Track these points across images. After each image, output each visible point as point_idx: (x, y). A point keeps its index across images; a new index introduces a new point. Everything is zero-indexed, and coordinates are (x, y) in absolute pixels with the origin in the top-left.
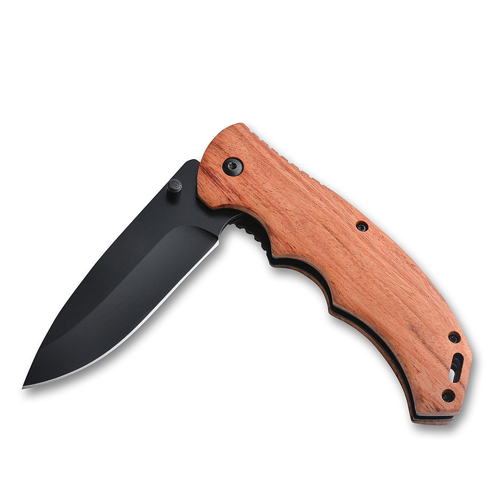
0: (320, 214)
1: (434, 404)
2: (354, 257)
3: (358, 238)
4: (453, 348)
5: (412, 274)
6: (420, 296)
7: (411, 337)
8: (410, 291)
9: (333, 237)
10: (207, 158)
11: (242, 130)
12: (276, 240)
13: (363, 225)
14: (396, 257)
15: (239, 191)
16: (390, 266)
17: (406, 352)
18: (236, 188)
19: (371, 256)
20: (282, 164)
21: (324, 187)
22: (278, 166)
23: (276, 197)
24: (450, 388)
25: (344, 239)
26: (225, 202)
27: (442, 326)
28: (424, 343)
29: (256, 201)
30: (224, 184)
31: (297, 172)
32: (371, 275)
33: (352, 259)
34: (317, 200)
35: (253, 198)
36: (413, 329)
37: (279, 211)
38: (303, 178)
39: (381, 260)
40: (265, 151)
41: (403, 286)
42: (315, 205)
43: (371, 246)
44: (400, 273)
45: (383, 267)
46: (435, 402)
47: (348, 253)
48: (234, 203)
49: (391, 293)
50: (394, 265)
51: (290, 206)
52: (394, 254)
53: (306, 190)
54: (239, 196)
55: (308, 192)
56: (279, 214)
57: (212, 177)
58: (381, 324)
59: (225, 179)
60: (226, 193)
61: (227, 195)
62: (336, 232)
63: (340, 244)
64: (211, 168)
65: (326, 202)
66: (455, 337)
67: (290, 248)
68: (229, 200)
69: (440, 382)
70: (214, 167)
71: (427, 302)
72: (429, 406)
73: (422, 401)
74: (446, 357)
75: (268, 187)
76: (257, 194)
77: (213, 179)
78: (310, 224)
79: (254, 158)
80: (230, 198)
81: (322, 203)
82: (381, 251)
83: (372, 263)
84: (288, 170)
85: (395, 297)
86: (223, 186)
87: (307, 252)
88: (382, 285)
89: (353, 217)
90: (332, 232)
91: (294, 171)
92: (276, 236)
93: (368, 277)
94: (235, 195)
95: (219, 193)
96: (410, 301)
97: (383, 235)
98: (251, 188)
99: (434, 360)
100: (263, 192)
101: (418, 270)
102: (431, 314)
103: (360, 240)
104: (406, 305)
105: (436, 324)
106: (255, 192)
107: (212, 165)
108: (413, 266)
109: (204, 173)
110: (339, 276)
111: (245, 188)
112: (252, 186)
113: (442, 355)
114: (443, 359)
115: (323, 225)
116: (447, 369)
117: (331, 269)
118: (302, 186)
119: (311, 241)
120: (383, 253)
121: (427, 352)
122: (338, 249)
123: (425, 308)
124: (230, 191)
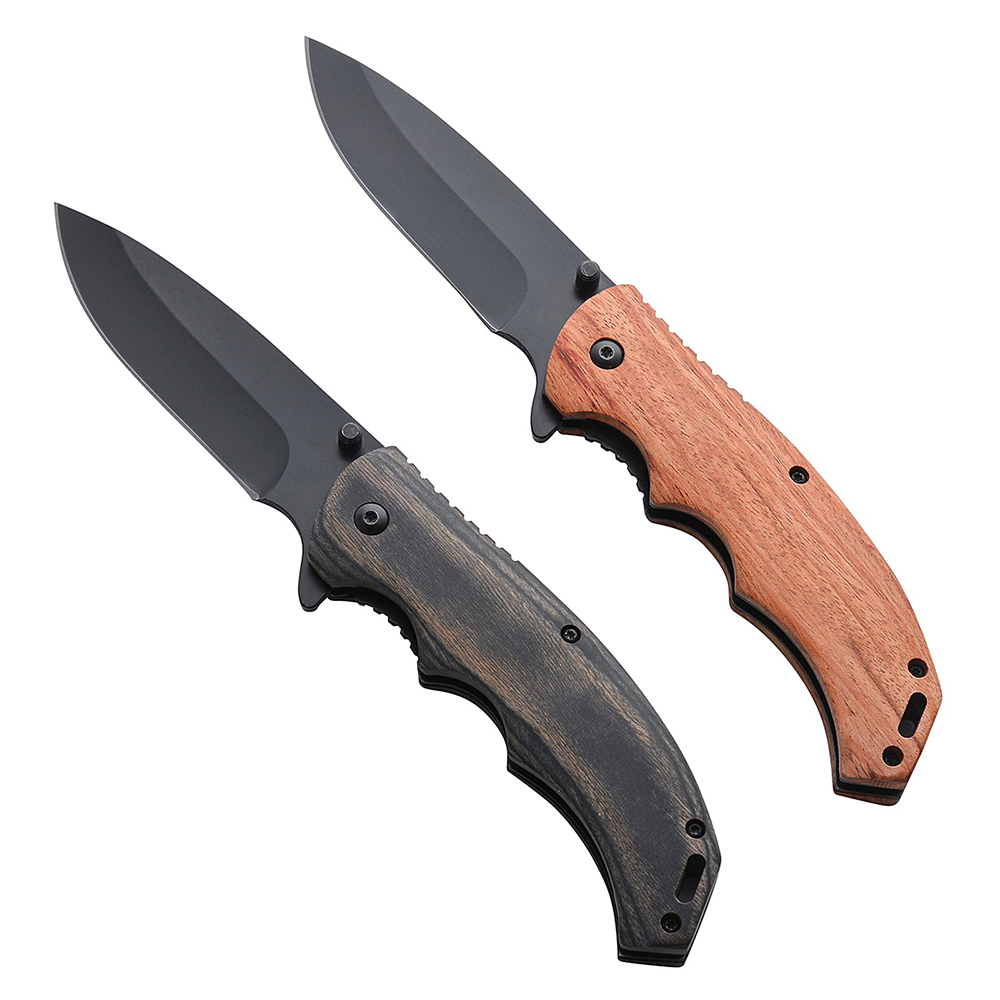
0: (734, 447)
1: (868, 765)
2: (777, 522)
3: (789, 493)
4: (912, 684)
5: (867, 561)
6: (874, 596)
7: (850, 658)
8: (859, 587)
9: (749, 487)
10: (568, 334)
11: (630, 297)
12: (659, 479)
13: (800, 474)
14: (846, 530)
15: (612, 393)
16: (833, 544)
17: (838, 681)
18: (607, 388)
19: (805, 525)
20: (686, 361)
21: (747, 405)
22: (680, 365)
23: (669, 410)
24: (897, 745)
25: (766, 489)
26: (587, 408)
27: (901, 648)
28: (868, 670)
29: (636, 413)
30: (588, 380)
31: (708, 375)
32: (801, 553)
33: (774, 524)
34: (733, 425)
35: (632, 408)
36: (855, 647)
37: (670, 433)
38: (717, 387)
39: (820, 532)
40: (662, 335)
41: (848, 578)
42: (729, 432)
43: (808, 508)
44: (848, 556)
45: (822, 543)
46: (870, 762)
47: (770, 514)
48: (601, 411)
49: (829, 586)
50: (839, 542)
51: (689, 429)
52: (843, 526)
53: (719, 407)
54: (610, 401)
55: (721, 409)
56: (669, 439)
57: (571, 365)
58: (805, 632)
59: (592, 373)
60: (590, 395)
61: (591, 397)
62: (755, 479)
63: (759, 499)
64: (572, 351)
65: (747, 429)
66: (919, 667)
67: (679, 495)
68: (594, 405)
69: (883, 734)
70: (577, 350)
71: (883, 608)
72: (859, 768)
73: (851, 759)
74: (900, 697)
75: (658, 393)
76: (638, 402)
77: (573, 370)
78: (716, 460)
79: (644, 345)
80: (596, 403)
81: (740, 430)
82: (823, 518)
83: (806, 535)
84: (694, 370)
85: (834, 593)
86: (586, 382)
87: (706, 504)
88: (817, 572)
89: (786, 458)
90: (749, 479)
91: (705, 373)
92: (659, 473)
93: (796, 555)
94: (604, 400)
95: (580, 392)
96: (856, 602)
97: (831, 493)
98: (631, 391)
99: (880, 698)
100: (648, 400)
101: (877, 555)
102: (886, 627)
103: (792, 497)
104: (849, 607)
105: (892, 643)
106: (636, 398)
107: (574, 347)
108: (871, 548)
109: (560, 357)
110: (751, 549)
111: (622, 391)
112: (632, 387)
113: (892, 693)
114: (895, 700)
115: (737, 465)
116: (898, 715)
117: (739, 536)
118: (713, 400)
119: (713, 488)
120: (825, 521)
121: (870, 684)
122: (754, 506)
123: (877, 616)
124: (597, 391)
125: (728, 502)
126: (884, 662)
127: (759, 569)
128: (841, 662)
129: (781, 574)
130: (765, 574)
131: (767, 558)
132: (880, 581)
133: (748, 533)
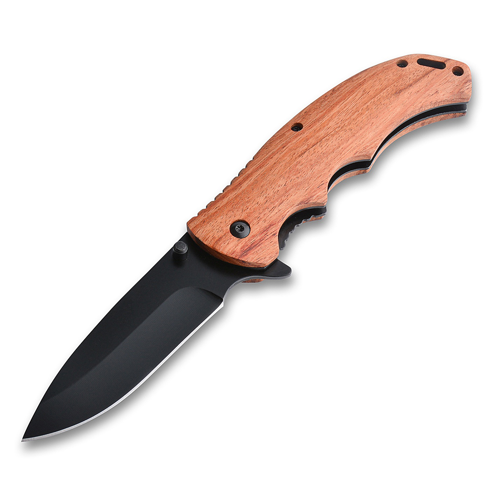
0: (287, 159)
2: (331, 134)
3: (311, 130)
4: (413, 66)
5: (344, 91)
6: (365, 86)
7: (405, 94)
8: (361, 93)
9: (312, 149)
10: (230, 251)
12: (315, 197)
14: (327, 102)
15: (266, 224)
16: (338, 106)
17: (420, 100)
18: (263, 227)
19: (329, 120)
21: (255, 158)
23: (272, 193)
24: (451, 69)
25: (312, 141)
26: (276, 238)
27: (393, 71)
28: (411, 85)
29: (276, 210)
30: (259, 238)
32: (347, 121)
33: (333, 135)
34: (272, 161)
35: (273, 213)
36: (399, 92)
37: (287, 192)
39: (332, 113)
41: (357, 98)
42: (278, 163)
43: (318, 120)
44: (343, 99)
45: (339, 112)
46: (464, 82)
47: (327, 138)
49: (365, 107)
50: (336, 104)
51: (281, 182)
53: (262, 169)
54: (271, 225)
56: (290, 192)
57: (250, 248)
59: (254, 236)
60: (268, 237)
61: (270, 236)
62: (306, 146)
63: (319, 143)
64: (242, 248)
65: (273, 154)
66: (403, 63)
68: (274, 235)
69: (446, 76)
70: (240, 246)
73: (463, 92)
74: (422, 70)
75: (261, 200)
76: (269, 210)
77: (253, 247)
78: (299, 167)
80: (273, 233)
81: (276, 157)
82: (322, 113)
83: (336, 119)
85: (369, 104)
86: (260, 239)
89: (288, 134)
92: (311, 197)
94: (270, 229)
95: (267, 243)
96: (371, 93)
97: (304, 112)
98: (263, 214)
99: (426, 79)
100: (267, 204)
101: (338, 87)
102: (383, 79)
103: (313, 128)
104: (375, 96)
105: (391, 75)
106: (267, 211)
107: (239, 247)
108: (334, 91)
109: (246, 255)
110: (350, 147)
111: (263, 219)
112: (260, 213)
113: (421, 73)
114: (425, 72)
115: (299, 156)
117: (343, 153)
118: (259, 172)
119: (317, 167)
120: (324, 112)
121: (419, 84)
122: (324, 146)
123: (377, 83)
124: (265, 233)
125: (324, 159)
126: (405, 78)
127: (361, 142)
128: (409, 98)
129: (363, 130)
130: (364, 139)
131: (354, 138)
132: (355, 84)
133: (341, 148)
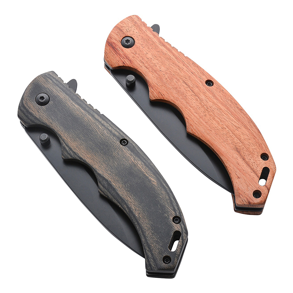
0: (182, 74)
1: (247, 199)
2: (202, 102)
3: (206, 90)
4: (263, 164)
5: (240, 115)
6: (244, 129)
7: (236, 155)
8: (237, 126)
9: (189, 89)
10: (112, 36)
11: (136, 19)
12: (152, 90)
13: (209, 83)
14: (230, 103)
15: (131, 58)
16: (226, 110)
17: (232, 165)
18: (129, 56)
19: (213, 103)
20: (160, 42)
21: (187, 58)
23: (154, 62)
24: (258, 189)
25: (196, 90)
26: (121, 64)
27: (257, 149)
28: (244, 159)
29: (141, 64)
30: (121, 53)
31: (169, 47)
32: (212, 114)
33: (200, 103)
34: (181, 65)
35: (139, 63)
36: (238, 151)
37: (155, 71)
38: (173, 51)
39: (220, 105)
40: (150, 33)
41: (233, 122)
42: (179, 68)
43: (214, 96)
44: (232, 114)
45: (221, 109)
46: (248, 198)
47: (199, 100)
48: (127, 65)
49: (225, 127)
50: (228, 108)
51: (163, 69)
52: (229, 102)
53: (175, 59)
54: (130, 61)
55: (176, 60)
56: (155, 74)
57: (114, 48)
58: (217, 146)
59: (122, 50)
60: (122, 59)
61: (123, 60)
62: (192, 86)
63: (194, 94)
64: (113, 42)
65: (187, 67)
66: (265, 156)
67: (161, 95)
68: (124, 63)
69: (253, 185)
70: (116, 42)
71: (248, 133)
72: (243, 200)
73: (240, 197)
74: (258, 169)
75: (149, 56)
76: (142, 60)
77: (115, 50)
78: (175, 80)
79: (142, 37)
80: (125, 62)
81: (184, 67)
82: (220, 99)
83: (214, 107)
84: (164, 45)
85: (227, 129)
86: (120, 54)
87: (172, 98)
88: (219, 121)
89: (204, 77)
90: (189, 86)
91: (168, 46)
92: (152, 87)
93: (210, 115)
94: (128, 60)
95: (118, 58)
96: (237, 132)
97: (223, 89)
98: (138, 56)
99: (250, 170)
100: (146, 59)
101: (244, 113)
102: (250, 141)
103: (207, 92)
104: (234, 134)
105: (253, 148)
106: (141, 59)
107: (114, 41)
108: (241, 110)
109: (109, 45)
110: (191, 114)
111: (135, 56)
112: (139, 54)
113: (255, 168)
114: (256, 171)
115: (183, 81)
116: (258, 177)
117: (186, 110)
118: (172, 56)
119: (175, 91)
120: (221, 101)
121: (245, 165)
122: (192, 97)
123: (246, 137)
124: (125, 57)
125: (181, 96)
126: (250, 156)
127: (196, 122)
128: (232, 157)
129: (205, 124)
130: (198, 124)
131: (199, 117)
132: (246, 123)
133: (190, 108)
